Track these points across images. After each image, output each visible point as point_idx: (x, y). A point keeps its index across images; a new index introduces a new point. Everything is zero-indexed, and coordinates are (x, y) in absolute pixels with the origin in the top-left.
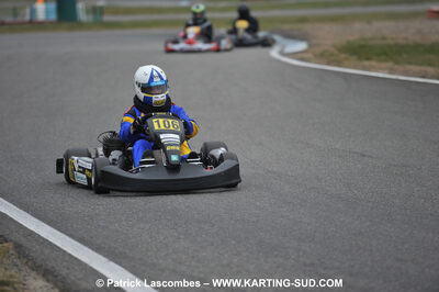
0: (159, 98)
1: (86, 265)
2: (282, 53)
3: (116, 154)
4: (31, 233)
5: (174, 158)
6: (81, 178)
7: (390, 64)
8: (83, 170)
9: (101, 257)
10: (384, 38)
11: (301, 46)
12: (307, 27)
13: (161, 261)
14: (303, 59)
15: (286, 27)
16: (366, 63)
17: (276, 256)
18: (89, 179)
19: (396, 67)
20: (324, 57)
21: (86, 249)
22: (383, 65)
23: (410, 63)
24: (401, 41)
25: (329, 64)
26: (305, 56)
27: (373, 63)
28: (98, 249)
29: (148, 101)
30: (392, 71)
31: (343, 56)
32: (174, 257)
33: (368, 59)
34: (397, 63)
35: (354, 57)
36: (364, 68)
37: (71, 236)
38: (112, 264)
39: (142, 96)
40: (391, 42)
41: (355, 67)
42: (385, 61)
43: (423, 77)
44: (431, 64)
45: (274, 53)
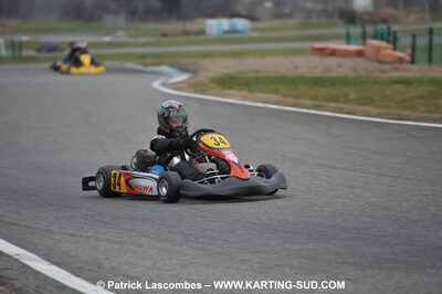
7: (244, 93)
11: (183, 77)
14: (178, 89)
16: (226, 92)
23: (260, 91)
25: (196, 92)
26: (182, 86)
27: (232, 92)
30: (244, 98)
31: (213, 85)
33: (230, 88)
34: (251, 91)
36: (223, 96)
40: (262, 75)
41: (216, 95)
42: (242, 90)
43: (266, 103)
44: (276, 92)
45: (156, 85)
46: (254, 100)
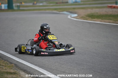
1: (34, 69)
2: (71, 17)
4: (18, 62)
7: (100, 20)
9: (37, 67)
10: (97, 13)
11: (76, 15)
12: (76, 10)
13: (53, 68)
14: (77, 19)
15: (70, 10)
16: (94, 19)
17: (81, 66)
19: (102, 20)
20: (82, 18)
21: (33, 65)
22: (98, 20)
23: (106, 19)
24: (102, 14)
25: (84, 20)
26: (78, 18)
27: (96, 19)
28: (36, 65)
30: (101, 22)
31: (87, 18)
32: (56, 67)
33: (94, 18)
34: (102, 19)
35: (91, 18)
37: (28, 62)
38: (40, 68)
40: (99, 14)
41: (91, 20)
42: (99, 19)
43: (110, 23)
44: (111, 20)
45: (69, 17)
46: (105, 22)
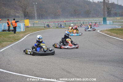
0: (41, 40)
3: (34, 49)
5: (45, 50)
6: (29, 53)
8: (30, 52)
18: (31, 53)
29: (39, 41)
39: (38, 40)
